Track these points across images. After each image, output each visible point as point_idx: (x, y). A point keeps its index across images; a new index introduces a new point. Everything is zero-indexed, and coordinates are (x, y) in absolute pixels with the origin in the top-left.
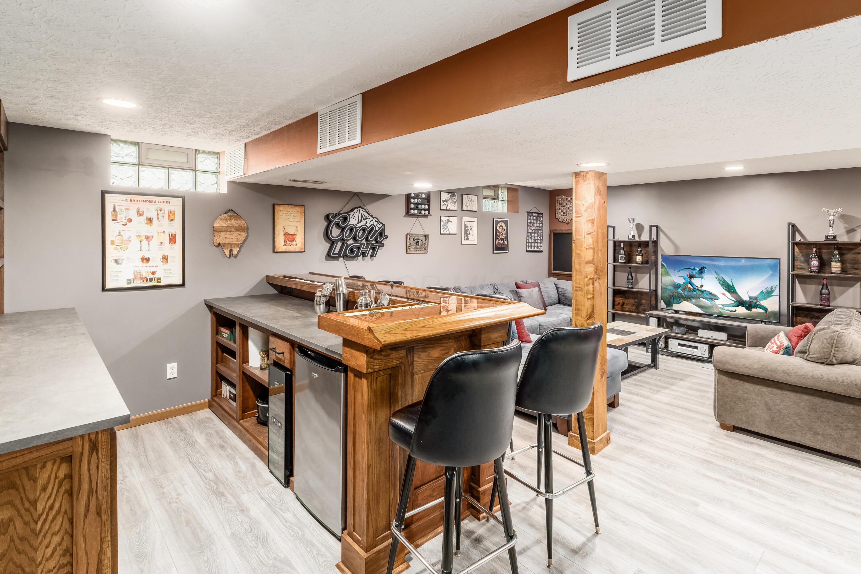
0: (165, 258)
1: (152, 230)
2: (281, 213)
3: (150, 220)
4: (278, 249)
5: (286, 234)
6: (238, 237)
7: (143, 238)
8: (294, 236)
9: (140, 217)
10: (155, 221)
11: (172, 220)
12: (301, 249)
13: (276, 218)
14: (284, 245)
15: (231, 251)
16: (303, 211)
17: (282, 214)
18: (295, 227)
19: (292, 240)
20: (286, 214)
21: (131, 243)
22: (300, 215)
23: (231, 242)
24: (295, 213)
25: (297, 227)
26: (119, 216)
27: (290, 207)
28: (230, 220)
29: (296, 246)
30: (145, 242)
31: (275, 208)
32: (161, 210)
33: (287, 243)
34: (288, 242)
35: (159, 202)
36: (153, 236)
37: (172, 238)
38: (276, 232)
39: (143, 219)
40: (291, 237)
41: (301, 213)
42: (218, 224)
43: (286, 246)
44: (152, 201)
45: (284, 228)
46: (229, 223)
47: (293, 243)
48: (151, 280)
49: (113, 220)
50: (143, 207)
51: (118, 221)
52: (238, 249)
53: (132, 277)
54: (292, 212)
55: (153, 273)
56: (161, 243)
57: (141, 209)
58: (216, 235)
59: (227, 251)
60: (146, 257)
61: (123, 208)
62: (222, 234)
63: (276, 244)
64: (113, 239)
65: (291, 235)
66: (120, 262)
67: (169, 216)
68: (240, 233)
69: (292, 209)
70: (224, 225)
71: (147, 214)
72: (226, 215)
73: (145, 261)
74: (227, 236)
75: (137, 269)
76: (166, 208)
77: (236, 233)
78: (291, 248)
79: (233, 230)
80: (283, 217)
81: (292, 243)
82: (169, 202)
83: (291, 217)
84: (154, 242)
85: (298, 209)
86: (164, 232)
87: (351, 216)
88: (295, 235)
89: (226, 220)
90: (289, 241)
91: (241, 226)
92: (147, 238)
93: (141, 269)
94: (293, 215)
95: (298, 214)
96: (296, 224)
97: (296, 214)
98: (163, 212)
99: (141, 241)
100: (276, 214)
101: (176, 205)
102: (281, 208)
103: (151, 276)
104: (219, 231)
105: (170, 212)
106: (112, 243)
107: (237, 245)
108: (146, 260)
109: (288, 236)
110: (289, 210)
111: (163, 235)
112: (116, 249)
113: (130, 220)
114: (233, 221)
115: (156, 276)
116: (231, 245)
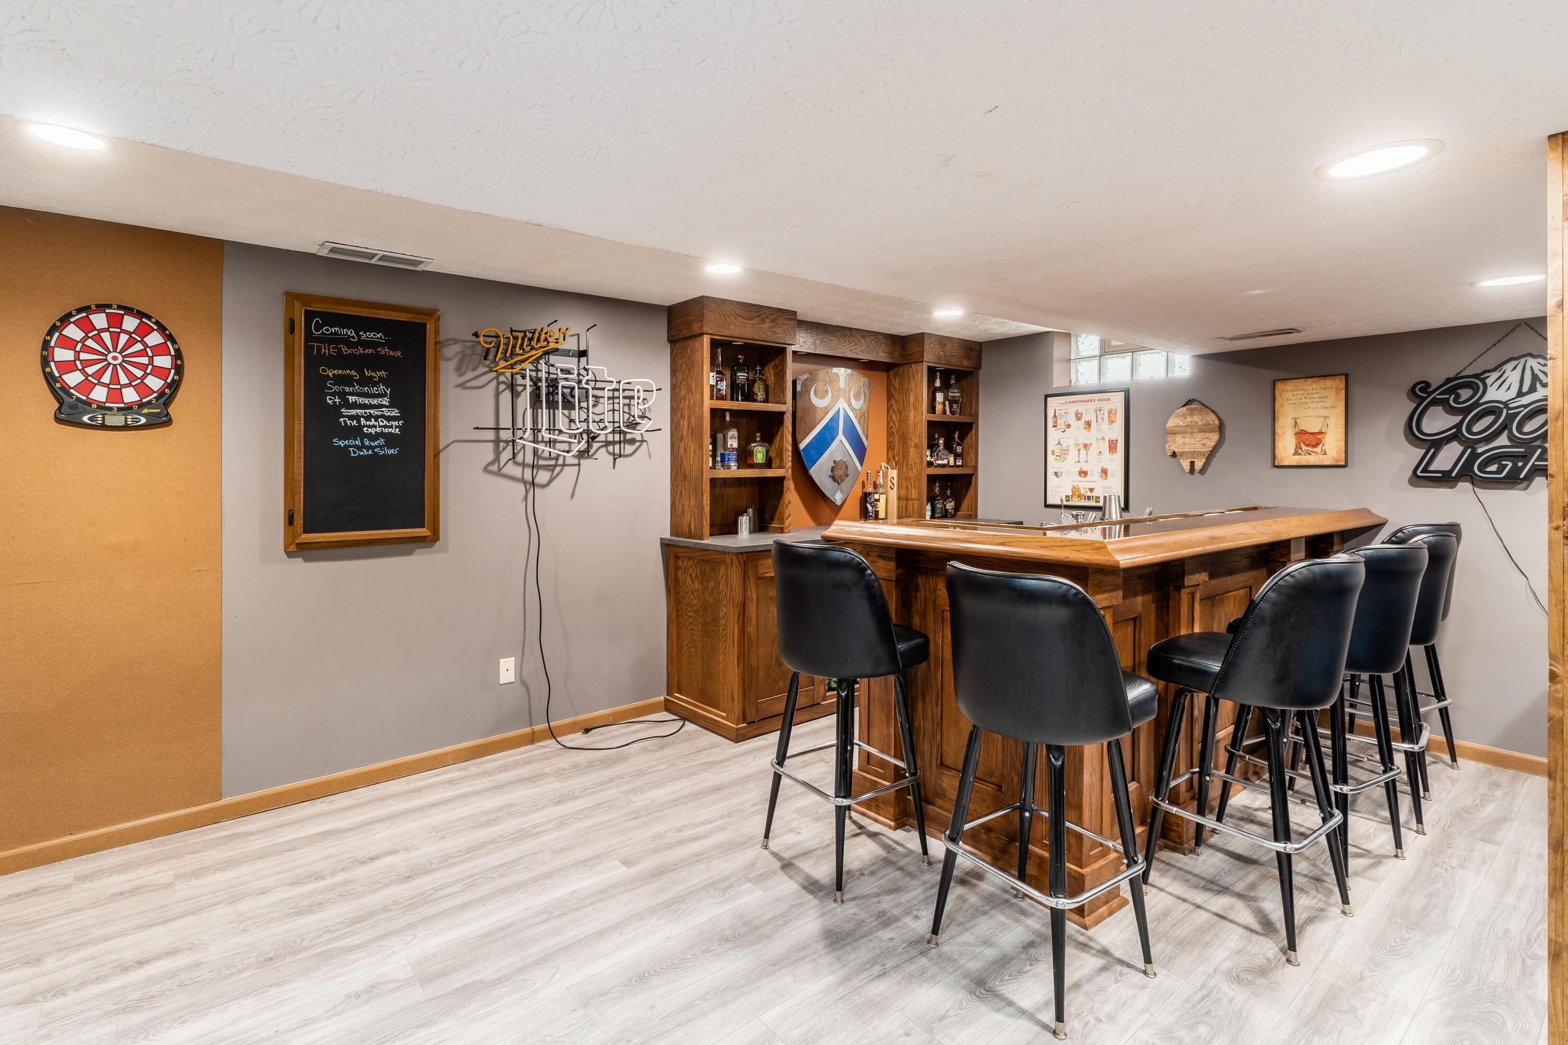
0: (1104, 472)
1: (1091, 436)
2: (1289, 395)
3: (1088, 424)
4: (1281, 460)
5: (1301, 435)
6: (1204, 442)
7: (1081, 447)
8: (1319, 436)
9: (1079, 422)
10: (1093, 424)
11: (1112, 422)
12: (1337, 461)
13: (1277, 404)
14: (1296, 453)
15: (1192, 463)
16: (1343, 386)
17: (1292, 397)
18: (1322, 419)
19: (1314, 443)
20: (1299, 397)
21: (1070, 452)
22: (1334, 394)
23: (1193, 450)
24: (1321, 391)
25: (1326, 417)
26: (1059, 422)
27: (1309, 381)
28: (1191, 415)
29: (1325, 454)
30: (1083, 451)
31: (1276, 387)
32: (1100, 410)
33: (1301, 449)
34: (1304, 447)
35: (1099, 400)
36: (1091, 444)
37: (1113, 446)
38: (1278, 431)
39: (1081, 423)
40: (1312, 438)
41: (1338, 390)
42: (1172, 423)
43: (1299, 454)
44: (1091, 401)
45: (1296, 422)
46: (1189, 419)
47: (1318, 449)
48: (1089, 498)
49: (1054, 427)
50: (1081, 408)
51: (1058, 427)
52: (1204, 461)
53: (1070, 494)
54: (1315, 391)
55: (1091, 490)
56: (1100, 452)
57: (1080, 411)
58: (1169, 439)
59: (1186, 464)
60: (1084, 469)
61: (1063, 412)
62: (1179, 439)
63: (1277, 452)
64: (1054, 448)
65: (1312, 434)
66: (1060, 475)
67: (1109, 417)
68: (1207, 435)
69: (1314, 386)
70: (1181, 424)
71: (1086, 418)
72: (1184, 408)
73: (1082, 475)
74: (1187, 440)
75: (1075, 484)
76: (1106, 407)
77: (1200, 436)
78: (1312, 460)
79: (1195, 430)
80: (1294, 401)
81: (1315, 450)
82: (1109, 400)
83: (1313, 400)
84: (1093, 451)
85: (1328, 382)
86: (1103, 439)
87: (1489, 381)
88: (1320, 433)
89: (1184, 416)
90: (1307, 446)
91: (1209, 424)
92: (1085, 446)
93: (1079, 484)
94: (1318, 395)
95: (1331, 394)
96: (1324, 413)
97: (1326, 393)
98: (1102, 412)
99: (1079, 451)
100: (1277, 397)
101: (1118, 401)
102: (1290, 385)
103: (1089, 494)
104: (1174, 433)
105: (1110, 412)
106: (1053, 452)
107: (1202, 454)
108: (1083, 473)
109: (1304, 437)
110: (1304, 388)
111: (1101, 441)
112: (1056, 460)
113: (1069, 426)
114: (1195, 417)
115: (1095, 494)
116: (1193, 454)
